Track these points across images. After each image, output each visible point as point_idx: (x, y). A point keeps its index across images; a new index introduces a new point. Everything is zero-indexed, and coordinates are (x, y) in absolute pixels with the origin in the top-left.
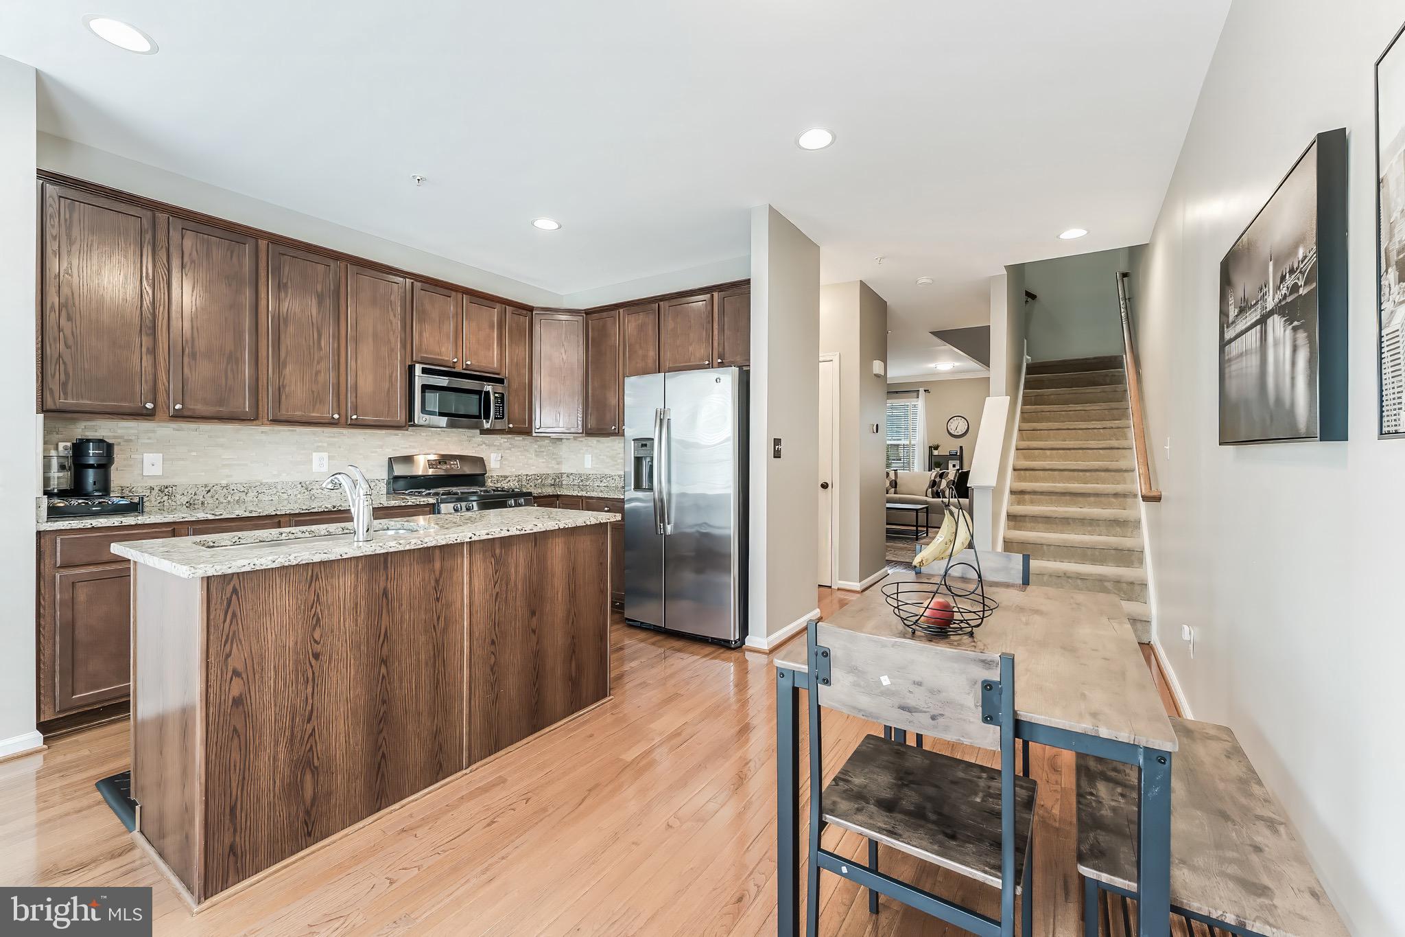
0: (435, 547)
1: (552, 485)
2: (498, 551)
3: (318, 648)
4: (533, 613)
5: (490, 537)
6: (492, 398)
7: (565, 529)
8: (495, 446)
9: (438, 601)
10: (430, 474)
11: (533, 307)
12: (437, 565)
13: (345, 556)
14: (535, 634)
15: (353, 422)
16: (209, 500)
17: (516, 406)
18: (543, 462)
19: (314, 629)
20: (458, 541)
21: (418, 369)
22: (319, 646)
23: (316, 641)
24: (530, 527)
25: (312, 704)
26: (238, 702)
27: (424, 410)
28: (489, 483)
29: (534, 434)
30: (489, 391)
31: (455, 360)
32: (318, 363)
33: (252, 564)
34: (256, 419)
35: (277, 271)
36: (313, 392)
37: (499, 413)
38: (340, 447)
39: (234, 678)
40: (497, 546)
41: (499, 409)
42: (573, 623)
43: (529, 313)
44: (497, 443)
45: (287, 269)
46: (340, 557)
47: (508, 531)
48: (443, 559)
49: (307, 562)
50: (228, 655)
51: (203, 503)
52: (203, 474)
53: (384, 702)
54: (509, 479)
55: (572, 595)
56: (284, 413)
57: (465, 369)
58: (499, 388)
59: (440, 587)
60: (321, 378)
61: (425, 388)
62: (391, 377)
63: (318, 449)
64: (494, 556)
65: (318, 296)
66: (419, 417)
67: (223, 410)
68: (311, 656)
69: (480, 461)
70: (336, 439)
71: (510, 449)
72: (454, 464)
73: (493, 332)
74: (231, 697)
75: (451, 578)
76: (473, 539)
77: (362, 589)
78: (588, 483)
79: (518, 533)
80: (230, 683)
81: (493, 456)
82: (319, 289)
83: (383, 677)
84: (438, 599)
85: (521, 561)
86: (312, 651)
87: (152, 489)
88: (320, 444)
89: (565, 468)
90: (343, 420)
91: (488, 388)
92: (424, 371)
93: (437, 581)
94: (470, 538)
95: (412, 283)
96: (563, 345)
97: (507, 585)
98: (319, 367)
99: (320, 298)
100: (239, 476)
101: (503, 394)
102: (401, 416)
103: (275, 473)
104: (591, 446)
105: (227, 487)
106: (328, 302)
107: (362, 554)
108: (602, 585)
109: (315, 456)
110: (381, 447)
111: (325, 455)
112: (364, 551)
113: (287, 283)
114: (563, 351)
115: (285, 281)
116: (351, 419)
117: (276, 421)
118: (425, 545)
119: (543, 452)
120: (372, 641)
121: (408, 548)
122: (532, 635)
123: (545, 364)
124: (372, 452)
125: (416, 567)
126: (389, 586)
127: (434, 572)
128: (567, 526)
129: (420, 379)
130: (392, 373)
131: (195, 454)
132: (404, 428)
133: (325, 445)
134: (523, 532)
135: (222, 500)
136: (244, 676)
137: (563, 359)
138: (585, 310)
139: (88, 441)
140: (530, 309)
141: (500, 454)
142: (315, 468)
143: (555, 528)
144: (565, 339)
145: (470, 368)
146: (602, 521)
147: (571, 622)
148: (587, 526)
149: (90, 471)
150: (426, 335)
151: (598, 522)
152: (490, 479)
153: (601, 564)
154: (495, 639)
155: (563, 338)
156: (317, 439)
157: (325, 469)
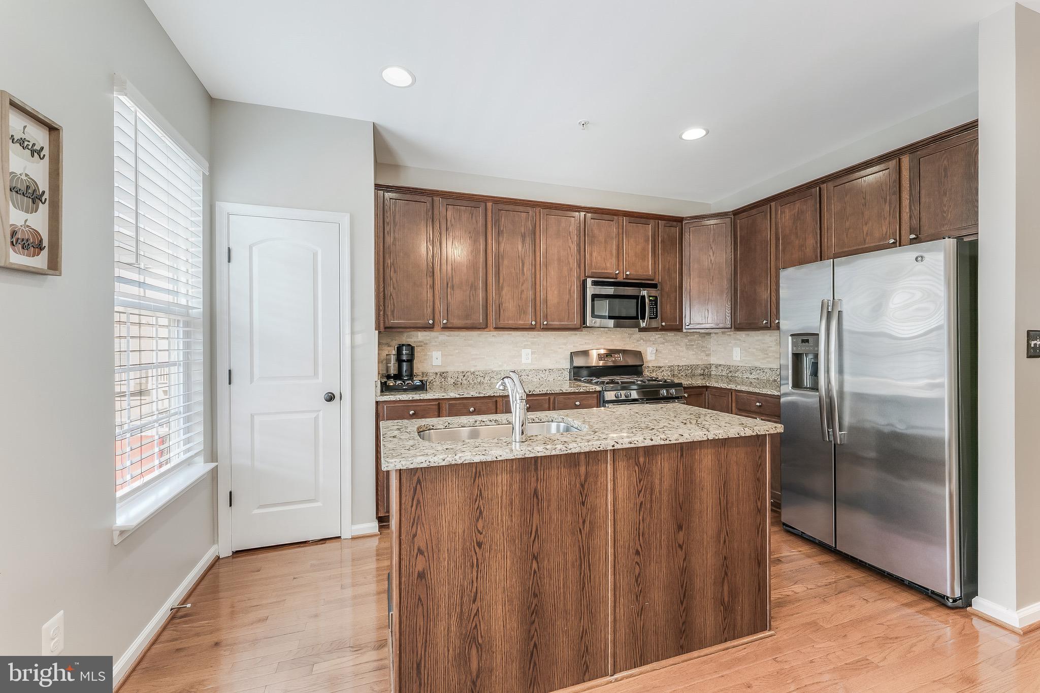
0: (579, 454)
1: (701, 375)
2: (642, 460)
3: (481, 538)
4: (680, 528)
5: (632, 446)
6: (647, 301)
7: (714, 440)
8: (650, 341)
9: (584, 505)
10: (601, 365)
11: (683, 218)
12: (583, 469)
13: (500, 458)
14: (682, 549)
15: (545, 327)
16: (465, 382)
17: (668, 307)
18: (693, 354)
19: (478, 520)
20: (601, 449)
21: (589, 281)
22: (482, 536)
23: (479, 531)
24: (676, 436)
25: (477, 587)
26: (422, 575)
27: (593, 315)
28: (646, 373)
29: (685, 330)
30: (644, 296)
31: (617, 272)
32: (522, 285)
33: (427, 461)
34: (486, 327)
35: (497, 222)
36: (519, 306)
37: (653, 313)
38: (539, 345)
39: (419, 555)
40: (641, 453)
41: (654, 309)
42: (724, 543)
43: (679, 224)
44: (652, 339)
45: (503, 220)
46: (496, 459)
47: (652, 440)
48: (587, 464)
49: (469, 462)
50: (415, 536)
51: (461, 384)
52: (462, 364)
53: (535, 595)
54: (663, 369)
55: (724, 511)
56: (502, 323)
57: (624, 279)
58: (653, 292)
59: (585, 492)
60: (524, 296)
61: (594, 297)
62: (570, 291)
63: (525, 347)
64: (637, 464)
66: (589, 320)
67: (469, 322)
68: (475, 544)
69: (638, 354)
70: (535, 339)
71: (663, 343)
72: (618, 357)
73: (648, 244)
74: (416, 573)
75: (596, 483)
76: (616, 447)
77: (516, 487)
78: (736, 375)
79: (662, 443)
80: (416, 558)
81: (649, 350)
82: (523, 231)
83: (535, 572)
84: (583, 504)
85: (666, 470)
86: (476, 539)
87: (436, 374)
88: (526, 343)
89: (714, 360)
90: (538, 326)
91: (644, 293)
92: (595, 283)
93: (582, 486)
94: (613, 446)
95: (585, 215)
96: (712, 248)
97: (651, 495)
98: (523, 288)
99: (523, 237)
100: (479, 366)
101: (656, 297)
102: (576, 321)
103: (500, 364)
104: (740, 340)
105: (473, 373)
106: (528, 240)
107: (513, 458)
108: (759, 504)
109: (524, 351)
110: (565, 344)
111: (529, 351)
112: (515, 455)
113: (503, 230)
114: (711, 254)
115: (502, 229)
116: (543, 324)
117: (497, 328)
118: (569, 452)
119: (693, 345)
120: (525, 538)
121: (554, 453)
122: (679, 550)
123: (695, 266)
124: (560, 348)
125: (564, 472)
126: (539, 487)
127: (580, 476)
128: (717, 438)
129: (591, 290)
130: (571, 287)
131: (457, 351)
132: (579, 330)
133: (529, 343)
134: (667, 442)
135: (471, 382)
136: (426, 554)
137: (711, 260)
138: (732, 211)
139: (403, 345)
140: (680, 220)
141: (655, 348)
142: (524, 361)
143: (703, 439)
144: (713, 241)
145: (629, 277)
146: (759, 433)
147: (722, 542)
148: (741, 437)
149: (405, 364)
150: (595, 254)
151: (754, 434)
152: (646, 370)
153: (758, 480)
154: (639, 549)
155: (711, 241)
156: (525, 339)
157: (529, 361)
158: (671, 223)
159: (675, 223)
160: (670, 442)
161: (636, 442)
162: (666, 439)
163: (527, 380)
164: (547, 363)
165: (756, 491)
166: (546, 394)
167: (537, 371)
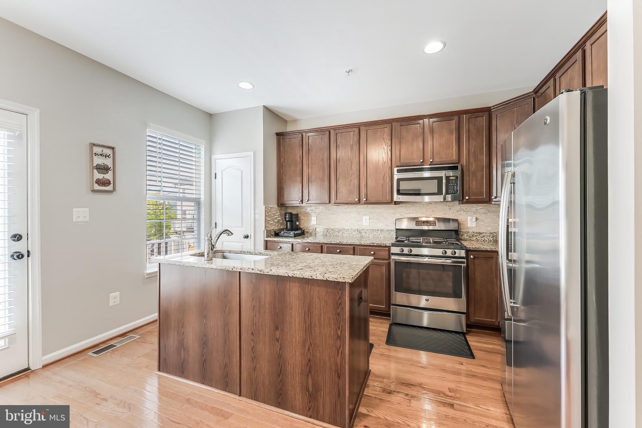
2: (254, 281)
4: (277, 328)
6: (444, 181)
8: (472, 211)
11: (490, 107)
14: (278, 342)
15: (367, 202)
16: (328, 234)
17: (474, 184)
21: (396, 170)
27: (399, 192)
29: (493, 203)
31: (422, 161)
32: (351, 176)
35: (336, 141)
36: (349, 189)
37: (454, 190)
38: (374, 214)
41: (454, 187)
42: (309, 349)
43: (488, 113)
44: (473, 209)
45: (339, 138)
48: (227, 277)
52: (327, 224)
56: (339, 200)
57: (430, 165)
58: (453, 173)
59: (226, 291)
60: (352, 184)
61: (399, 180)
62: (384, 177)
63: (365, 215)
65: (351, 146)
66: (397, 197)
69: (457, 222)
70: (372, 210)
71: (485, 213)
72: (433, 223)
75: (231, 288)
81: (469, 218)
82: (351, 143)
84: (225, 297)
85: (268, 290)
88: (366, 213)
92: (399, 171)
98: (352, 178)
99: (352, 146)
100: (338, 226)
101: (457, 177)
102: (387, 197)
103: (349, 225)
105: (333, 230)
106: (355, 148)
109: (364, 218)
111: (368, 217)
113: (339, 145)
115: (338, 144)
116: (364, 200)
122: (276, 342)
124: (389, 216)
127: (224, 282)
129: (397, 176)
130: (385, 174)
131: (325, 217)
132: (391, 204)
133: (368, 213)
135: (331, 234)
138: (533, 91)
141: (474, 218)
142: (364, 223)
143: (285, 275)
144: (516, 123)
145: (433, 163)
146: (328, 279)
147: (307, 348)
148: (313, 279)
149: (288, 223)
150: (402, 151)
151: (325, 279)
152: (466, 235)
153: (338, 314)
154: (253, 332)
155: (515, 122)
156: (365, 210)
157: (368, 224)
158: (476, 114)
159: (481, 114)
160: (263, 273)
161: (244, 269)
162: (261, 271)
163: (366, 236)
164: (380, 226)
165: (336, 322)
166: (350, 245)
167: (373, 230)
